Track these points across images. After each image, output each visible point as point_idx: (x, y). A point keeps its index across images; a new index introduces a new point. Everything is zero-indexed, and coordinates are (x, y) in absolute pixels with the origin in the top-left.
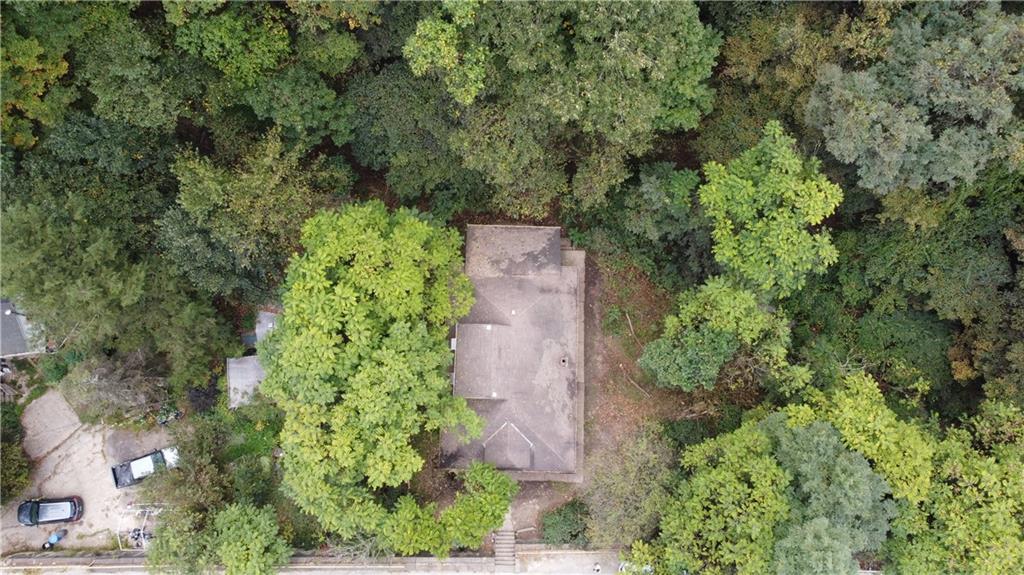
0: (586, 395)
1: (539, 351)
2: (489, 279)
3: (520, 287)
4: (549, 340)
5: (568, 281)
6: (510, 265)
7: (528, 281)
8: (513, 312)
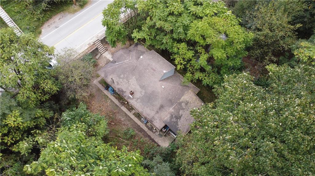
0: (116, 105)
1: (142, 87)
2: (183, 95)
3: (170, 101)
4: (143, 94)
5: (158, 121)
6: (182, 107)
7: (170, 107)
8: (163, 87)
